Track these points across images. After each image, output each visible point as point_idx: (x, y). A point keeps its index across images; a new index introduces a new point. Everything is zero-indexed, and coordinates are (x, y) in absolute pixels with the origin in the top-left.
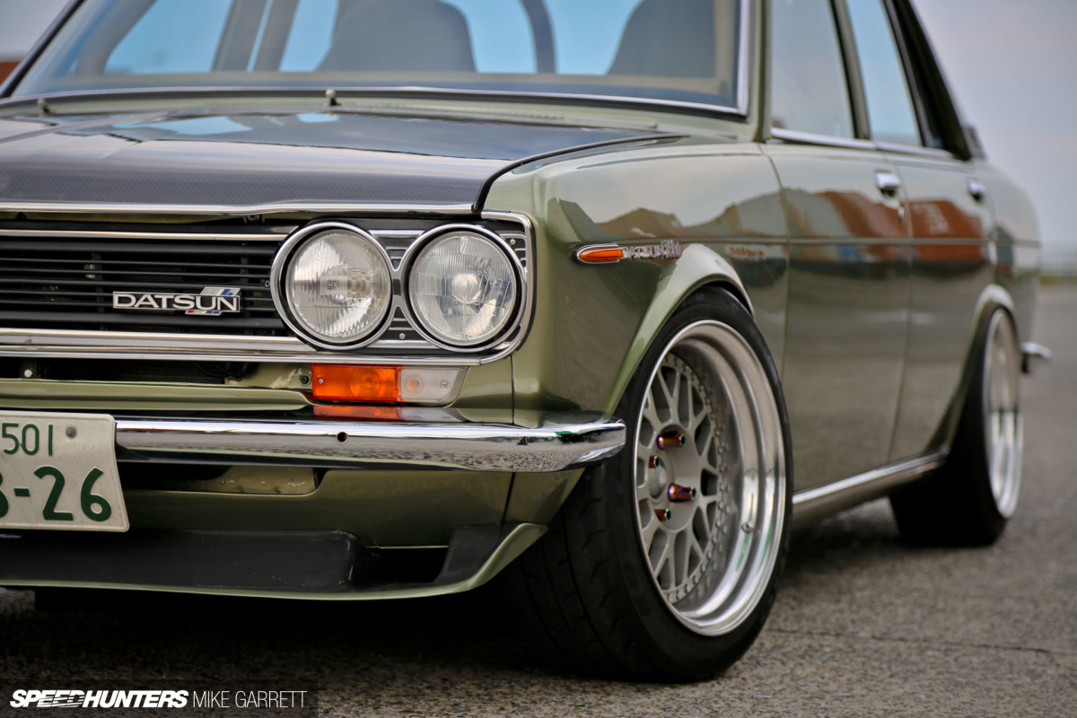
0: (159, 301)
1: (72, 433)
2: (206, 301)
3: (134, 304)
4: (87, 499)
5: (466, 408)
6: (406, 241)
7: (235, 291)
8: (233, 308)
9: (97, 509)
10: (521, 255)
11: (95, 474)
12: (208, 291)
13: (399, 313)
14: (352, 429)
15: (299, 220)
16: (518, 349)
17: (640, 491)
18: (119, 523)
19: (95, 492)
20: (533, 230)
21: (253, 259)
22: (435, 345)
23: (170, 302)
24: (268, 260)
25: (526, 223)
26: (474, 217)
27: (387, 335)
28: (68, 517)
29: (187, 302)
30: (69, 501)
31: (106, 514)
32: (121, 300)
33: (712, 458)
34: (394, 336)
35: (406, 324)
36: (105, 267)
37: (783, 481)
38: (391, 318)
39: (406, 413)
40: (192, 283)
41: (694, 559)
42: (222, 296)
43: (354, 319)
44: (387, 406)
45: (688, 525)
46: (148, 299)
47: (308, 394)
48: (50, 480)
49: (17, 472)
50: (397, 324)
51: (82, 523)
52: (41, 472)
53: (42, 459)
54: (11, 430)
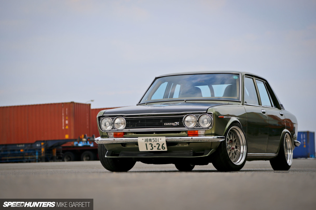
0: (170, 124)
1: (161, 139)
2: (175, 124)
4: (162, 147)
5: (206, 135)
6: (198, 116)
7: (179, 122)
8: (178, 124)
9: (163, 148)
10: (212, 117)
11: (163, 144)
12: (175, 123)
13: (198, 124)
14: (193, 137)
15: (186, 114)
16: (212, 128)
17: (227, 147)
18: (166, 150)
19: (163, 146)
20: (213, 114)
21: (180, 119)
22: (202, 128)
23: (171, 124)
24: (183, 118)
25: (212, 113)
26: (206, 113)
27: (196, 127)
28: (160, 149)
29: (173, 124)
30: (160, 147)
31: (165, 149)
32: (165, 124)
33: (237, 144)
34: (197, 127)
35: (199, 125)
36: (163, 120)
37: (246, 146)
38: (197, 125)
40: (173, 122)
41: (235, 157)
42: (177, 123)
43: (192, 125)
44: (197, 135)
45: (234, 152)
46: (168, 124)
47: (187, 134)
48: (158, 145)
49: (154, 144)
50: (198, 125)
51: (162, 150)
52: (157, 144)
53: (157, 142)
54: (153, 139)
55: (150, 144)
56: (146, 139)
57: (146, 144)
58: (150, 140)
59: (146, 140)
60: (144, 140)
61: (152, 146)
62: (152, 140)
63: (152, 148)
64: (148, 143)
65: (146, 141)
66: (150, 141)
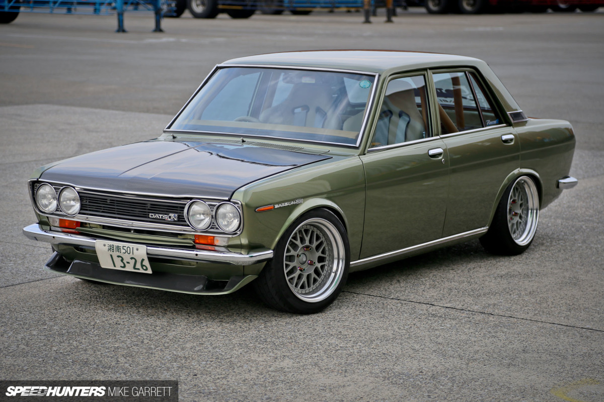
0: (159, 217)
1: (137, 250)
2: (170, 217)
3: (154, 217)
4: (142, 266)
5: (230, 247)
6: (214, 205)
7: (176, 215)
8: (176, 220)
9: (144, 268)
10: (240, 210)
11: (143, 260)
12: (170, 215)
13: (213, 223)
14: (200, 253)
15: (191, 199)
16: (241, 233)
18: (150, 271)
19: (144, 264)
20: (242, 205)
21: (181, 207)
22: (222, 231)
23: (162, 217)
24: (184, 208)
25: (240, 203)
26: (229, 200)
27: (211, 228)
28: (139, 269)
29: (166, 217)
30: (138, 266)
31: (146, 269)
32: (151, 216)
34: (213, 228)
35: (215, 226)
36: (145, 207)
38: (212, 224)
39: (217, 248)
40: (167, 213)
42: (173, 216)
43: (204, 224)
46: (157, 216)
47: (194, 242)
48: (134, 260)
49: (127, 258)
50: (213, 226)
51: (142, 271)
52: (132, 258)
53: (131, 255)
54: (124, 248)
55: (118, 256)
56: (110, 246)
57: (111, 256)
58: (118, 248)
59: (111, 248)
60: (107, 248)
61: (122, 260)
62: (122, 248)
63: (123, 265)
64: (115, 254)
65: (110, 250)
66: (118, 251)
